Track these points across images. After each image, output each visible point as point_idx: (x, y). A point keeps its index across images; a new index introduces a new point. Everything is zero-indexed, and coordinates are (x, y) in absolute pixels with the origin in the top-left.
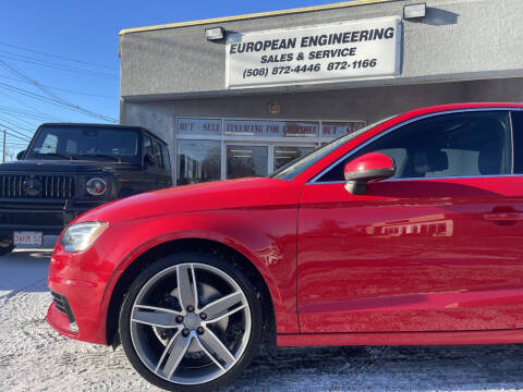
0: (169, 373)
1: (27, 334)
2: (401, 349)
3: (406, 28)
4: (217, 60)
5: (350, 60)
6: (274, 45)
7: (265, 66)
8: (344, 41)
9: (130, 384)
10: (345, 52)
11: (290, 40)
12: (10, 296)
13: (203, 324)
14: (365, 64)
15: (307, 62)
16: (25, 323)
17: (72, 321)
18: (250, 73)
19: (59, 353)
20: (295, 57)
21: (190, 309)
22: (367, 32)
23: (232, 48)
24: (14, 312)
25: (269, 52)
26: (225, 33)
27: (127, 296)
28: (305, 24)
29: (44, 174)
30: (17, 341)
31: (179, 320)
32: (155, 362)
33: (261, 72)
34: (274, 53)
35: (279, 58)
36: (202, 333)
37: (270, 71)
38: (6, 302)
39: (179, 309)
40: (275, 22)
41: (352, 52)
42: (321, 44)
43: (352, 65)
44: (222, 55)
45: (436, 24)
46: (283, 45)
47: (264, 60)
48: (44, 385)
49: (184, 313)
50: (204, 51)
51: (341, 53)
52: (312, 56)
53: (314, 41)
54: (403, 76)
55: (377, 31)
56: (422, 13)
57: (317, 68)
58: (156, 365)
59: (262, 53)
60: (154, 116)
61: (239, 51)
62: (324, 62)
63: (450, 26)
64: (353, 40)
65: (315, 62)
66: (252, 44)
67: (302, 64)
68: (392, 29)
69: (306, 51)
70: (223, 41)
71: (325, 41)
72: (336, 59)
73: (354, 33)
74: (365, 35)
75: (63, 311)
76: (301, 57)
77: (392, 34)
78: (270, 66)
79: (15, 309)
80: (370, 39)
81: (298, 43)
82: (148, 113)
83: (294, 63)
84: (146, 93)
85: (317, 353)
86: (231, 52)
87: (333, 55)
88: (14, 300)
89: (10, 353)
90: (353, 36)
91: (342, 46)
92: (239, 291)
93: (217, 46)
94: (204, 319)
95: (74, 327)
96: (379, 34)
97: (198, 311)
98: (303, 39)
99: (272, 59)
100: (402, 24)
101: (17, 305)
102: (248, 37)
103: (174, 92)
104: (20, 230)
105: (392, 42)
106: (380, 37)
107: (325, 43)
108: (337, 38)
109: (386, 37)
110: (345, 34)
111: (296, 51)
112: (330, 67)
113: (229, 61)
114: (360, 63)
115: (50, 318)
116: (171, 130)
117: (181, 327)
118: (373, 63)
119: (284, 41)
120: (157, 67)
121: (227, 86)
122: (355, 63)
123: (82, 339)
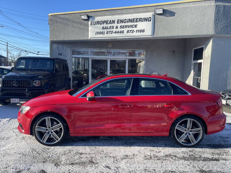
0: (45, 141)
1: (14, 131)
2: (109, 137)
3: (156, 17)
4: (86, 27)
5: (135, 29)
6: (107, 22)
7: (103, 30)
8: (133, 22)
9: (37, 144)
10: (133, 26)
11: (113, 21)
12: (9, 120)
13: (53, 131)
14: (141, 31)
15: (119, 30)
16: (14, 129)
17: (23, 129)
18: (98, 33)
19: (21, 137)
20: (115, 27)
21: (49, 127)
22: (141, 18)
23: (91, 23)
24: (10, 126)
25: (105, 25)
26: (89, 17)
27: (34, 124)
28: (119, 14)
29: (20, 79)
30: (11, 133)
31: (47, 130)
32: (41, 139)
33: (102, 33)
34: (107, 25)
35: (109, 28)
36: (52, 133)
37: (106, 33)
38: (8, 122)
39: (47, 127)
40: (107, 13)
41: (136, 26)
42: (124, 23)
43: (136, 32)
44: (88, 26)
45: (167, 16)
46: (110, 23)
47: (103, 28)
48: (17, 144)
49: (48, 128)
50: (81, 24)
51: (132, 26)
52: (121, 27)
53: (122, 21)
54: (154, 36)
55: (145, 18)
56: (162, 12)
57: (123, 32)
58: (42, 139)
59: (102, 25)
60: (63, 48)
61: (94, 25)
62: (126, 30)
63: (172, 17)
64: (136, 22)
65: (122, 29)
66: (99, 21)
67: (117, 30)
68: (151, 18)
69: (119, 25)
70: (88, 20)
71: (126, 21)
72: (130, 29)
73: (137, 19)
74: (141, 20)
75: (21, 127)
76: (117, 27)
77: (150, 20)
78: (106, 31)
79: (11, 124)
80: (143, 21)
81: (116, 22)
82: (61, 47)
83: (114, 30)
84: (59, 39)
85: (86, 137)
86: (91, 25)
87: (129, 27)
88: (10, 122)
89: (9, 137)
90: (136, 20)
91: (132, 24)
92: (61, 123)
93: (86, 22)
94: (53, 130)
95: (23, 131)
96: (146, 20)
97: (51, 128)
98: (118, 20)
99: (106, 28)
100: (154, 16)
101: (11, 123)
102: (97, 19)
103: (70, 39)
104: (12, 98)
105: (151, 23)
106: (146, 21)
107: (126, 22)
108: (130, 21)
109: (149, 21)
110: (133, 19)
111: (115, 25)
112: (128, 32)
113: (90, 28)
114: (139, 31)
115: (19, 128)
116: (70, 54)
117: (47, 131)
118: (143, 31)
119: (111, 21)
120: (63, 29)
121: (89, 38)
122: (137, 31)
123: (25, 134)
